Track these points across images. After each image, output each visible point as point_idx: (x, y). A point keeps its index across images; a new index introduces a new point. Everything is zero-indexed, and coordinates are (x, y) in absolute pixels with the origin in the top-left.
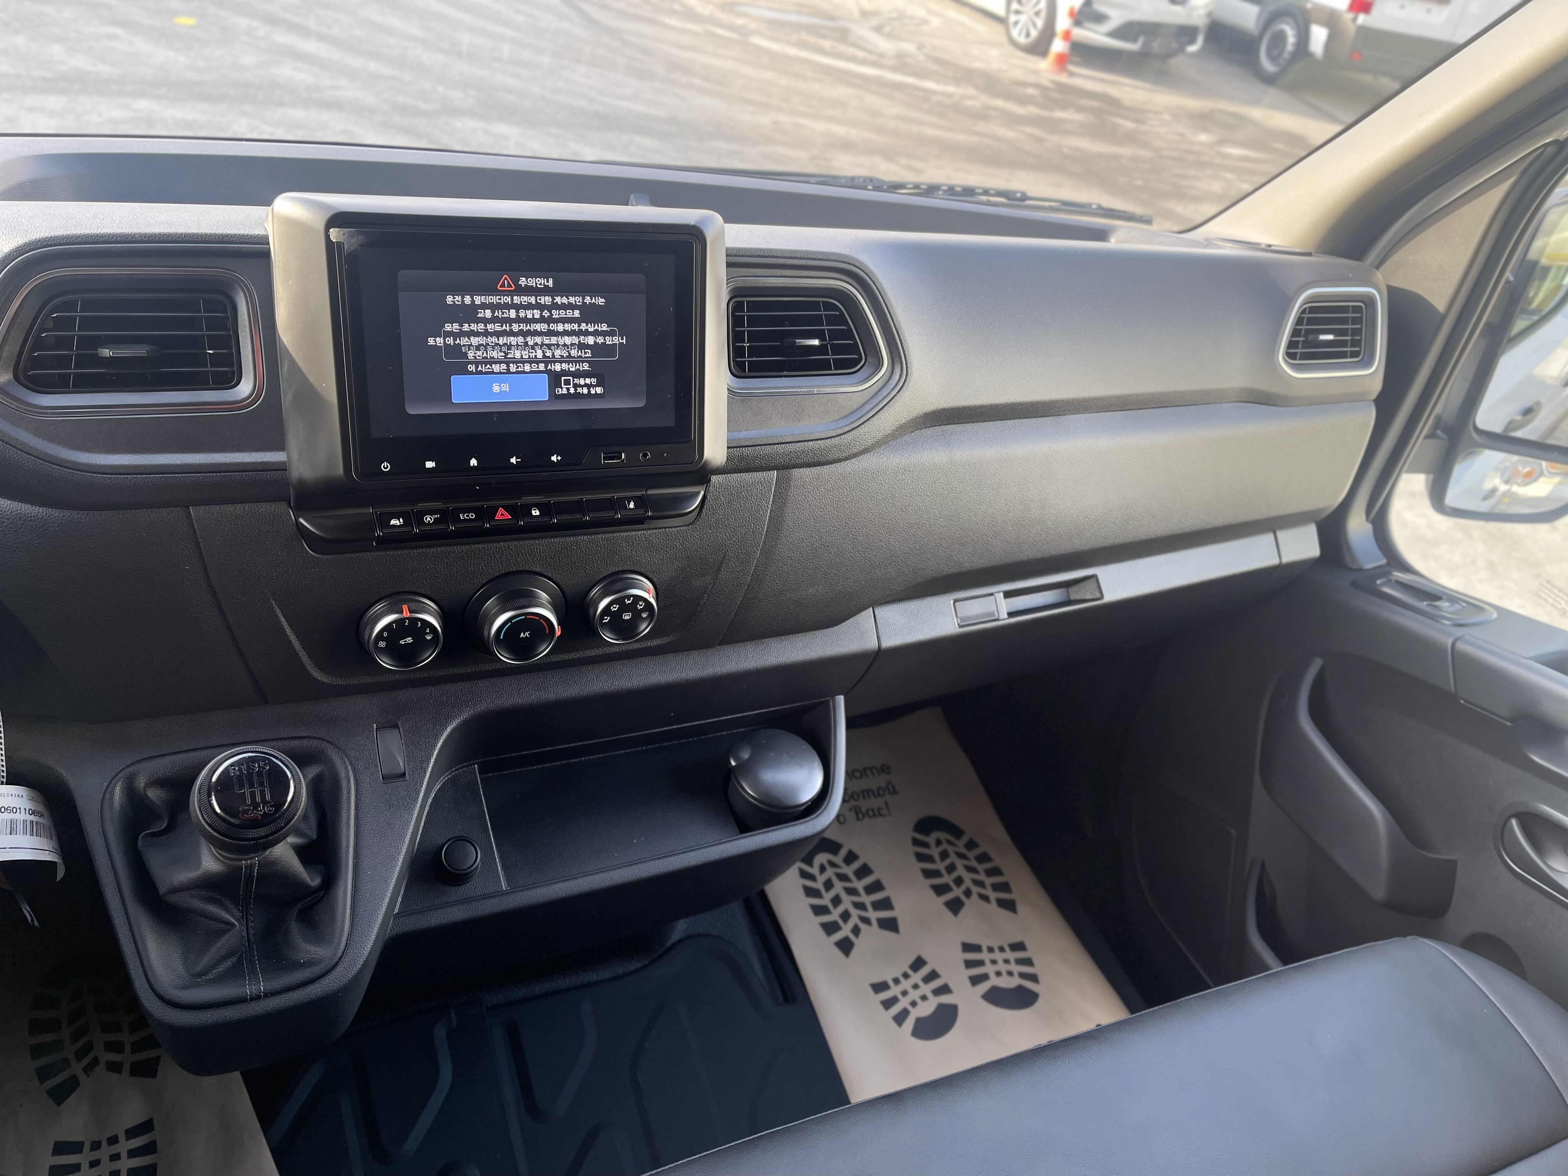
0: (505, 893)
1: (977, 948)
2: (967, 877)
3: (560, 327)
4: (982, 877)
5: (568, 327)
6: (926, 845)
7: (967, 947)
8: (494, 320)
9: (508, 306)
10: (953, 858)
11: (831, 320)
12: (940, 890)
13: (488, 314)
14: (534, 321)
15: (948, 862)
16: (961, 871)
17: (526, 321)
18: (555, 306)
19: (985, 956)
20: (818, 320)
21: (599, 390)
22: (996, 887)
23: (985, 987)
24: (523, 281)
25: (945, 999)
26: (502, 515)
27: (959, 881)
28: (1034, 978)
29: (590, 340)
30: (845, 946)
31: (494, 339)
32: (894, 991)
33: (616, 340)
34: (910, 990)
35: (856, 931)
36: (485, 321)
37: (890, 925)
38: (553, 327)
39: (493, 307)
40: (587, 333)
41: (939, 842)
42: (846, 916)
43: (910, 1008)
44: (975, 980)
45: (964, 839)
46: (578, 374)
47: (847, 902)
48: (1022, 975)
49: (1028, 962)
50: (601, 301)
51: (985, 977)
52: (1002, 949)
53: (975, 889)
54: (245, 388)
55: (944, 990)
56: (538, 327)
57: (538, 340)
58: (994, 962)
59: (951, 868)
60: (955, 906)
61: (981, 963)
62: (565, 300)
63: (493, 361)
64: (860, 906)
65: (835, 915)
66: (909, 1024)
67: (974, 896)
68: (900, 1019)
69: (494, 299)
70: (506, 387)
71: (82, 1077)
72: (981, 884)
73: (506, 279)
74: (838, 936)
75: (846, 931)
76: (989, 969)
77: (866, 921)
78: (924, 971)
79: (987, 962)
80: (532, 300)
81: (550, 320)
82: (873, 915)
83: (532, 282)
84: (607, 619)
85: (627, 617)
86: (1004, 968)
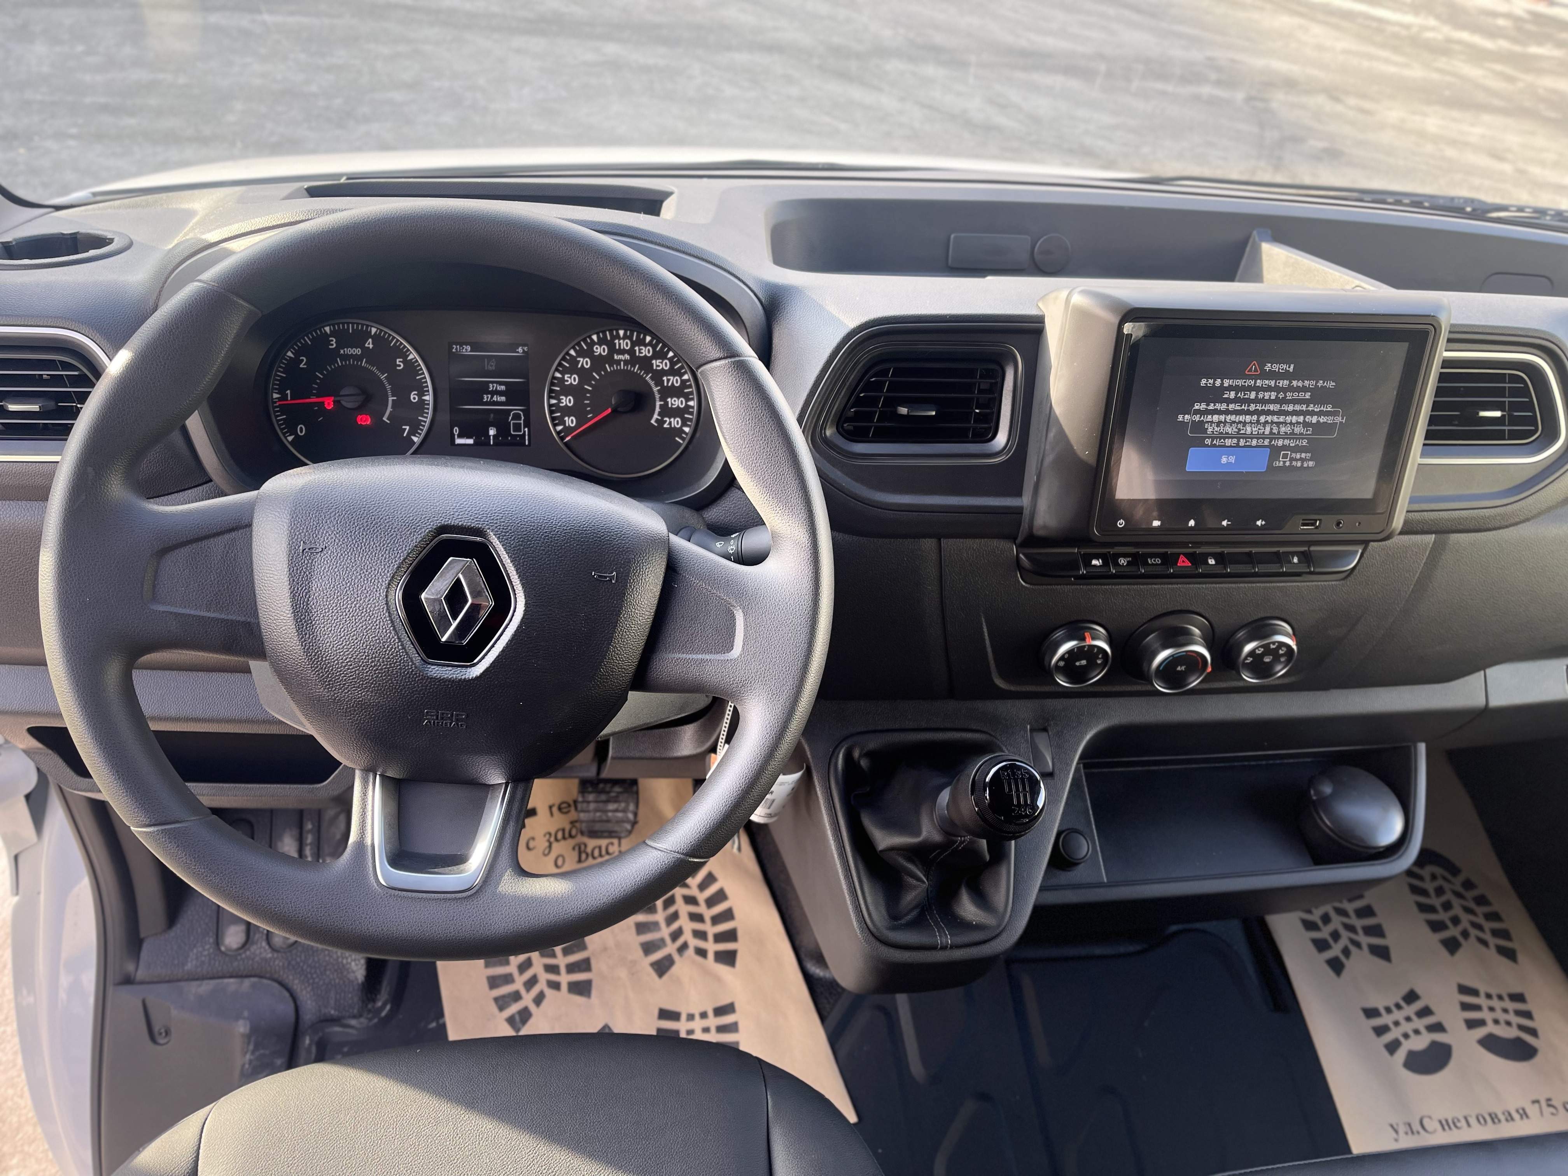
1: (1475, 992)
2: (1465, 918)
3: (1291, 408)
4: (1481, 920)
5: (1298, 408)
6: (1421, 878)
7: (1464, 990)
8: (1236, 400)
9: (1250, 389)
10: (1448, 896)
11: (1514, 392)
12: (1436, 926)
13: (1232, 395)
14: (1270, 401)
15: (1443, 899)
16: (1457, 910)
17: (1263, 401)
18: (1291, 389)
19: (1481, 1001)
20: (1501, 392)
21: (1311, 464)
22: (1495, 933)
23: (1481, 1032)
24: (1268, 367)
25: (1439, 1037)
26: (1183, 563)
27: (1456, 921)
28: (1533, 1032)
29: (1314, 419)
30: (1336, 966)
31: (1233, 418)
32: (1386, 1019)
33: (1338, 419)
34: (1403, 1022)
35: (1346, 952)
36: (1228, 401)
37: (1383, 953)
38: (1285, 407)
39: (1237, 389)
40: (1312, 413)
41: (1434, 877)
42: (1336, 936)
43: (1402, 1039)
44: (1471, 1024)
45: (1461, 878)
46: (1297, 449)
47: (1337, 922)
48: (1521, 1028)
49: (1528, 1015)
50: (1331, 384)
51: (1481, 1023)
52: (1500, 997)
53: (1473, 932)
54: (998, 441)
55: (1438, 1027)
56: (1272, 407)
57: (1269, 418)
58: (1491, 1009)
59: (1447, 906)
60: (1452, 946)
61: (1478, 1008)
62: (1300, 384)
63: (1227, 436)
64: (1351, 928)
65: (1324, 933)
66: (1401, 1055)
67: (1472, 940)
68: (1392, 1047)
69: (1240, 382)
70: (1232, 459)
71: (676, 957)
72: (1479, 927)
73: (1254, 366)
74: (1329, 954)
75: (1336, 950)
76: (1488, 1016)
77: (1358, 945)
78: (1418, 1005)
79: (1485, 1008)
80: (1273, 383)
81: (1284, 401)
82: (1365, 940)
83: (1276, 367)
84: (1250, 660)
85: (1267, 659)
86: (1502, 1017)
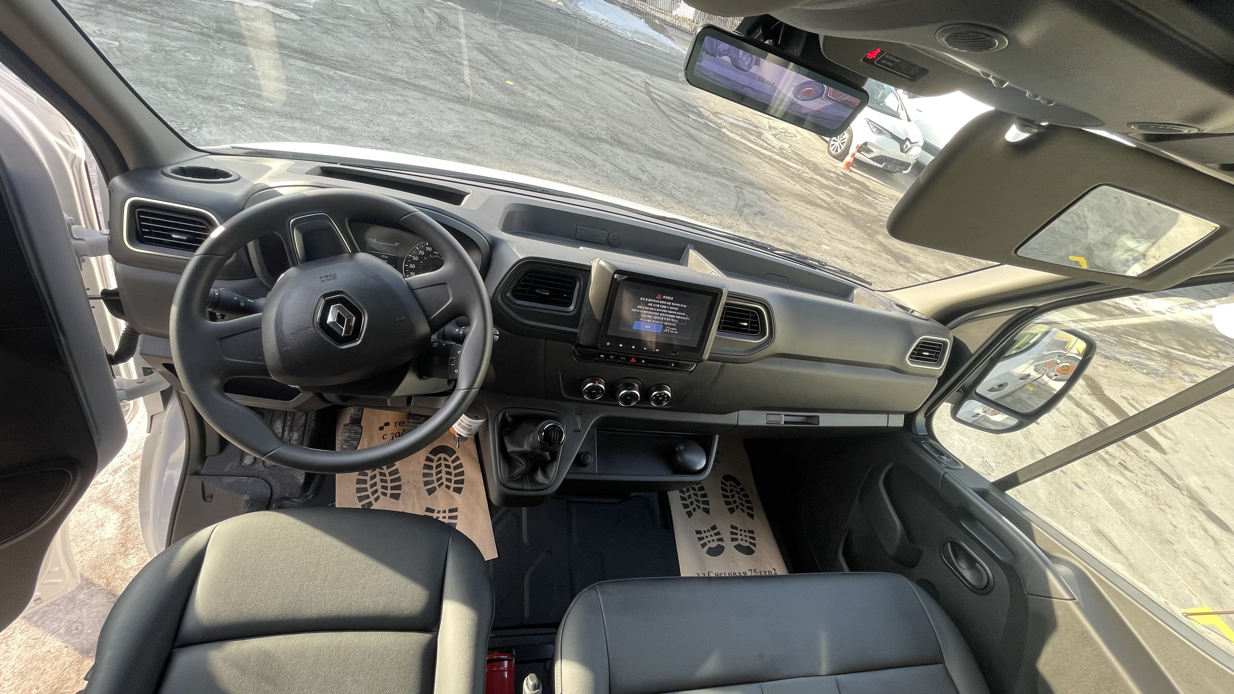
0: (596, 474)
1: (736, 528)
2: (738, 501)
3: (671, 312)
4: (744, 502)
5: (673, 312)
6: (726, 485)
7: (733, 527)
8: (652, 307)
9: (658, 303)
10: (735, 492)
11: (752, 318)
12: (727, 503)
13: (651, 305)
14: (664, 309)
15: (732, 493)
16: (736, 498)
17: (661, 308)
18: (671, 305)
19: (738, 532)
20: (748, 317)
21: (677, 332)
22: (748, 508)
23: (736, 543)
24: (664, 297)
25: (721, 543)
26: (633, 360)
27: (735, 502)
28: (754, 545)
29: (679, 317)
30: (690, 514)
31: (651, 312)
32: (703, 535)
33: (687, 318)
34: (709, 536)
35: (694, 510)
36: (650, 307)
37: (707, 511)
38: (669, 312)
39: (653, 303)
40: (678, 315)
41: (731, 485)
42: (692, 503)
43: (707, 543)
44: (733, 540)
45: (740, 487)
46: (672, 327)
47: (693, 498)
48: (750, 543)
49: (754, 538)
50: (685, 306)
51: (737, 540)
52: (745, 531)
53: (740, 506)
54: (572, 308)
55: (721, 540)
56: (664, 311)
57: (663, 315)
58: (741, 535)
59: (733, 496)
60: (732, 511)
61: (737, 534)
62: (675, 304)
63: (648, 318)
64: (698, 501)
65: (688, 502)
66: (706, 548)
67: (739, 509)
68: (703, 546)
69: (654, 301)
70: (649, 327)
71: (437, 488)
72: (743, 505)
73: (659, 296)
74: (688, 510)
75: (691, 509)
76: (739, 537)
77: (699, 507)
78: (716, 531)
79: (739, 534)
80: (665, 303)
81: (669, 309)
82: (702, 506)
83: (667, 298)
84: (654, 398)
85: (660, 399)
86: (745, 538)
